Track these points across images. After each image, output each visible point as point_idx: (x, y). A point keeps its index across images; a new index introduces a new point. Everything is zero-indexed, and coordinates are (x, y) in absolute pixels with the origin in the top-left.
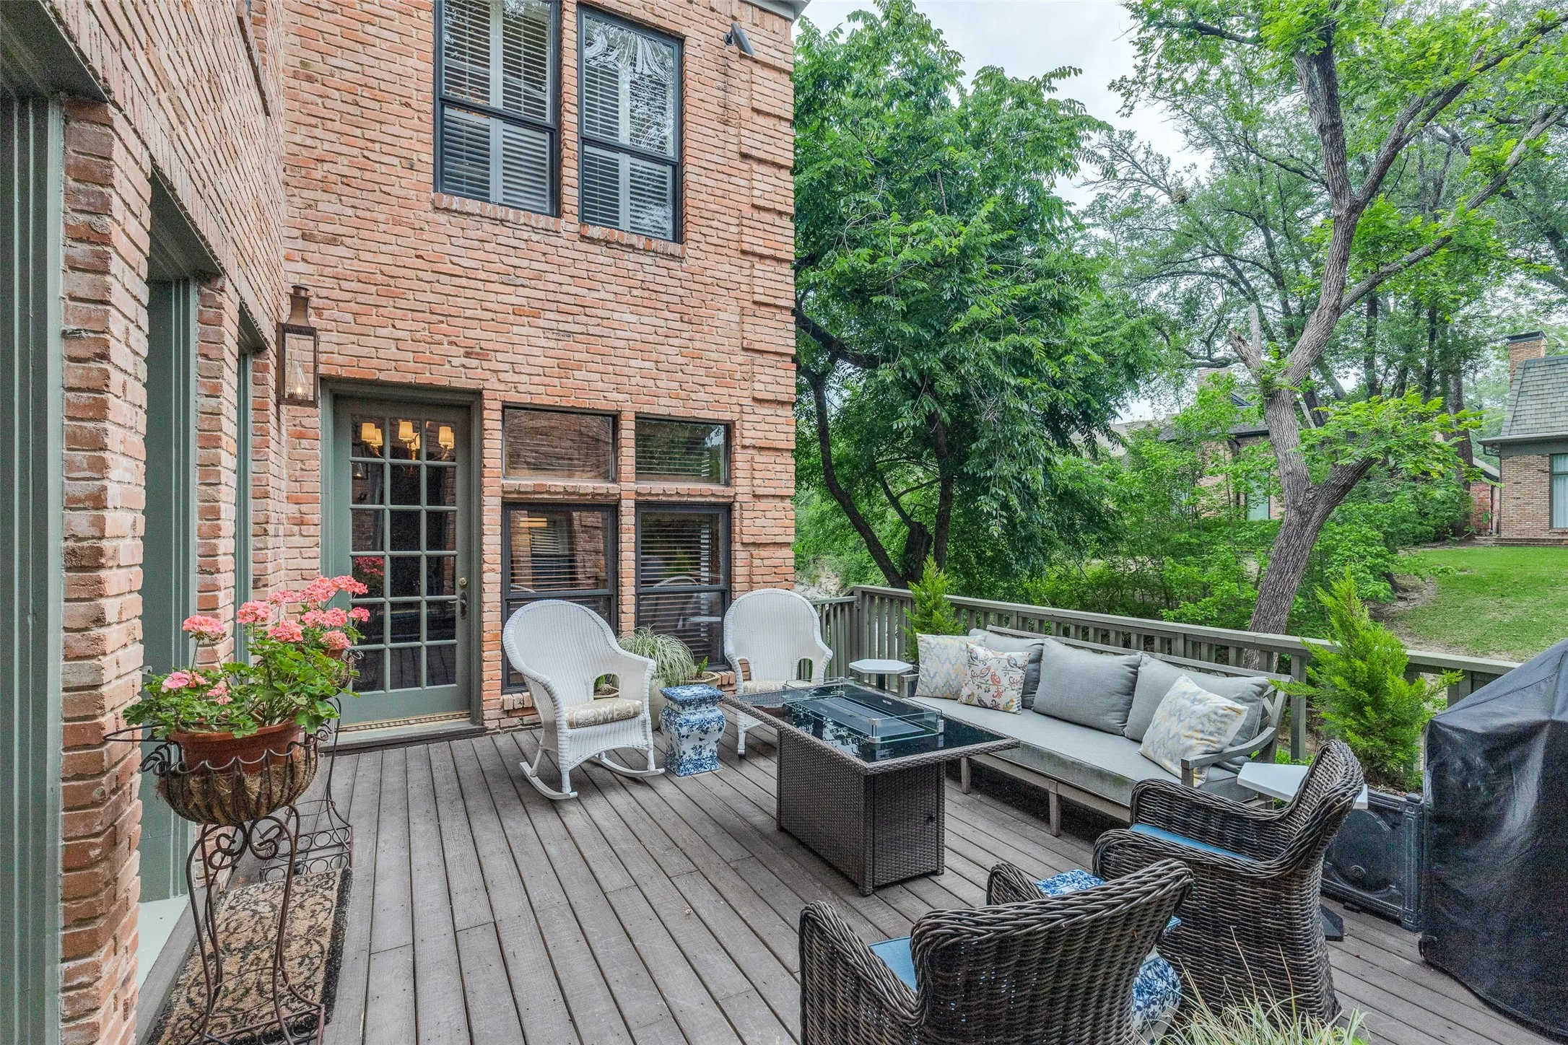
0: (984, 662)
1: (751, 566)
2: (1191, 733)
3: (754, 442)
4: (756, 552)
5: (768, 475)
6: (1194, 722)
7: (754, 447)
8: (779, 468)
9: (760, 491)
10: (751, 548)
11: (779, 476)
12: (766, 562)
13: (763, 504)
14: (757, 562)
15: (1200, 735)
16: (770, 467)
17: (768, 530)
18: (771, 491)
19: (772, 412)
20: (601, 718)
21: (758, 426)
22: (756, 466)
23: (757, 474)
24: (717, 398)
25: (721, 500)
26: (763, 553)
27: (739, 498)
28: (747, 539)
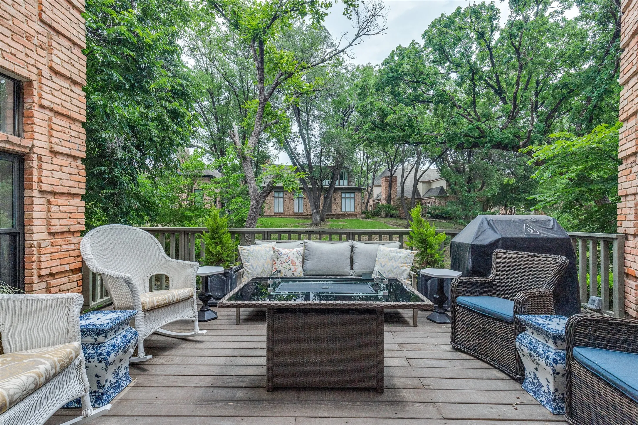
0: (286, 255)
1: (49, 210)
2: (403, 265)
3: (52, 105)
4: (53, 200)
5: (64, 136)
6: (402, 260)
7: (51, 110)
8: (73, 133)
9: (57, 148)
10: (49, 196)
11: (73, 140)
12: (63, 209)
13: (59, 160)
14: (54, 208)
15: (407, 265)
16: (67, 130)
17: (65, 183)
18: (67, 151)
19: (67, 86)
20: (43, 380)
21: (56, 94)
22: (54, 126)
23: (54, 133)
24: (14, 51)
25: (17, 148)
26: (60, 201)
27: (36, 150)
28: (45, 187)
